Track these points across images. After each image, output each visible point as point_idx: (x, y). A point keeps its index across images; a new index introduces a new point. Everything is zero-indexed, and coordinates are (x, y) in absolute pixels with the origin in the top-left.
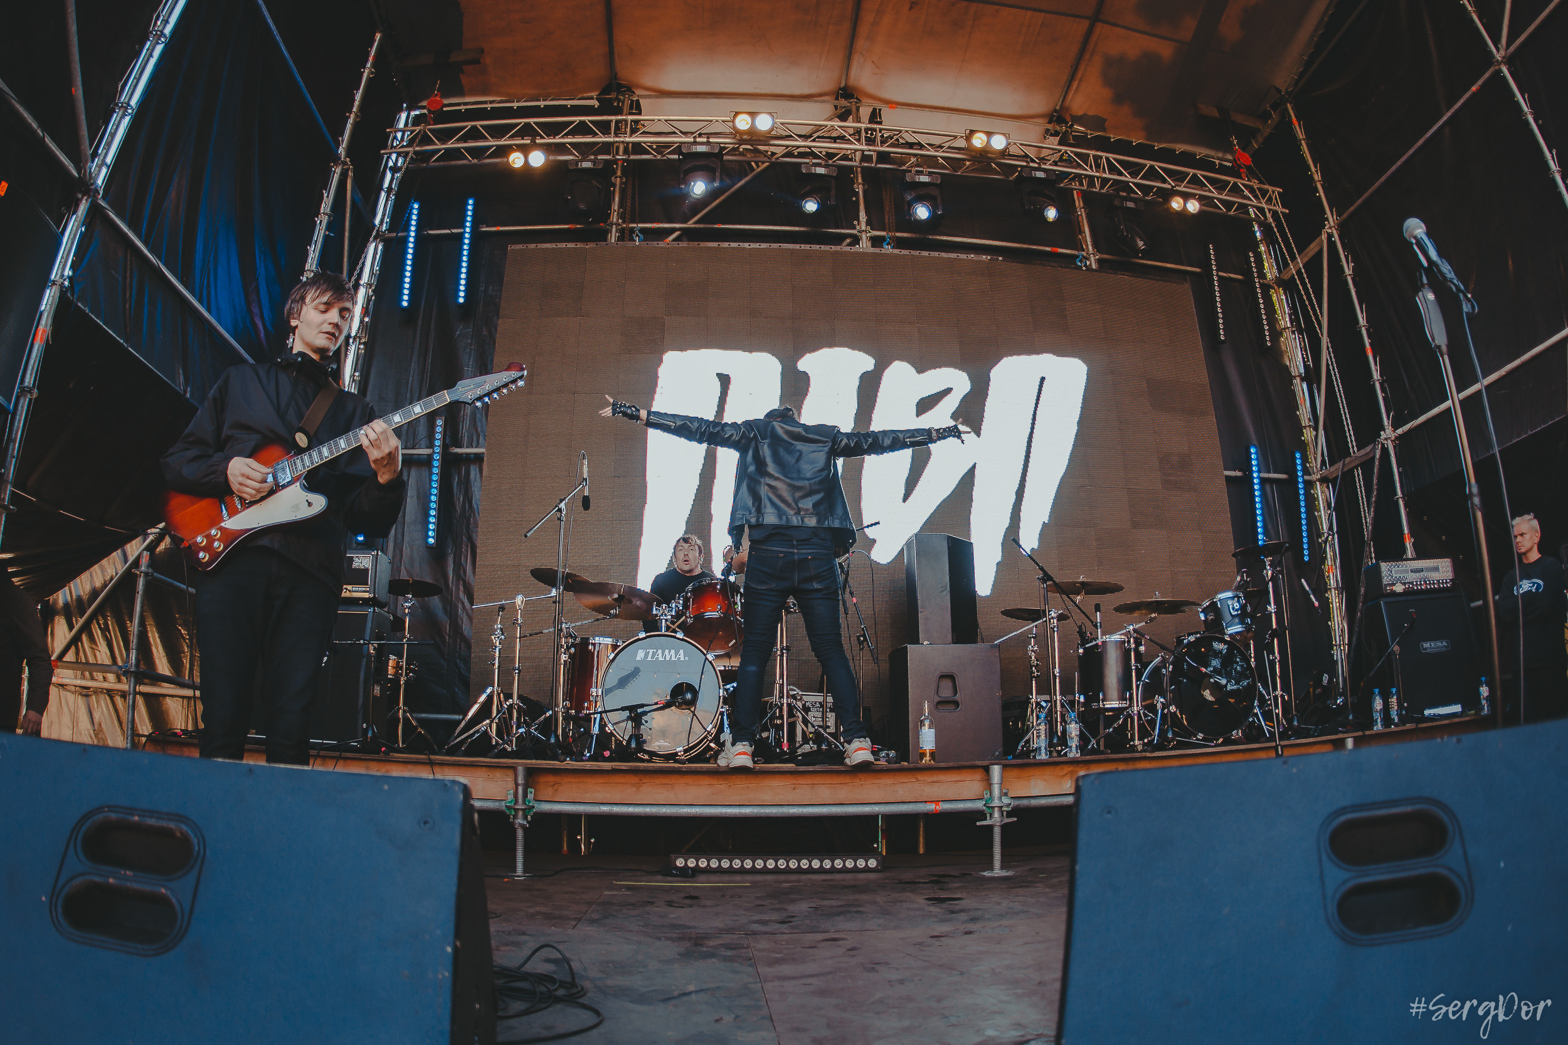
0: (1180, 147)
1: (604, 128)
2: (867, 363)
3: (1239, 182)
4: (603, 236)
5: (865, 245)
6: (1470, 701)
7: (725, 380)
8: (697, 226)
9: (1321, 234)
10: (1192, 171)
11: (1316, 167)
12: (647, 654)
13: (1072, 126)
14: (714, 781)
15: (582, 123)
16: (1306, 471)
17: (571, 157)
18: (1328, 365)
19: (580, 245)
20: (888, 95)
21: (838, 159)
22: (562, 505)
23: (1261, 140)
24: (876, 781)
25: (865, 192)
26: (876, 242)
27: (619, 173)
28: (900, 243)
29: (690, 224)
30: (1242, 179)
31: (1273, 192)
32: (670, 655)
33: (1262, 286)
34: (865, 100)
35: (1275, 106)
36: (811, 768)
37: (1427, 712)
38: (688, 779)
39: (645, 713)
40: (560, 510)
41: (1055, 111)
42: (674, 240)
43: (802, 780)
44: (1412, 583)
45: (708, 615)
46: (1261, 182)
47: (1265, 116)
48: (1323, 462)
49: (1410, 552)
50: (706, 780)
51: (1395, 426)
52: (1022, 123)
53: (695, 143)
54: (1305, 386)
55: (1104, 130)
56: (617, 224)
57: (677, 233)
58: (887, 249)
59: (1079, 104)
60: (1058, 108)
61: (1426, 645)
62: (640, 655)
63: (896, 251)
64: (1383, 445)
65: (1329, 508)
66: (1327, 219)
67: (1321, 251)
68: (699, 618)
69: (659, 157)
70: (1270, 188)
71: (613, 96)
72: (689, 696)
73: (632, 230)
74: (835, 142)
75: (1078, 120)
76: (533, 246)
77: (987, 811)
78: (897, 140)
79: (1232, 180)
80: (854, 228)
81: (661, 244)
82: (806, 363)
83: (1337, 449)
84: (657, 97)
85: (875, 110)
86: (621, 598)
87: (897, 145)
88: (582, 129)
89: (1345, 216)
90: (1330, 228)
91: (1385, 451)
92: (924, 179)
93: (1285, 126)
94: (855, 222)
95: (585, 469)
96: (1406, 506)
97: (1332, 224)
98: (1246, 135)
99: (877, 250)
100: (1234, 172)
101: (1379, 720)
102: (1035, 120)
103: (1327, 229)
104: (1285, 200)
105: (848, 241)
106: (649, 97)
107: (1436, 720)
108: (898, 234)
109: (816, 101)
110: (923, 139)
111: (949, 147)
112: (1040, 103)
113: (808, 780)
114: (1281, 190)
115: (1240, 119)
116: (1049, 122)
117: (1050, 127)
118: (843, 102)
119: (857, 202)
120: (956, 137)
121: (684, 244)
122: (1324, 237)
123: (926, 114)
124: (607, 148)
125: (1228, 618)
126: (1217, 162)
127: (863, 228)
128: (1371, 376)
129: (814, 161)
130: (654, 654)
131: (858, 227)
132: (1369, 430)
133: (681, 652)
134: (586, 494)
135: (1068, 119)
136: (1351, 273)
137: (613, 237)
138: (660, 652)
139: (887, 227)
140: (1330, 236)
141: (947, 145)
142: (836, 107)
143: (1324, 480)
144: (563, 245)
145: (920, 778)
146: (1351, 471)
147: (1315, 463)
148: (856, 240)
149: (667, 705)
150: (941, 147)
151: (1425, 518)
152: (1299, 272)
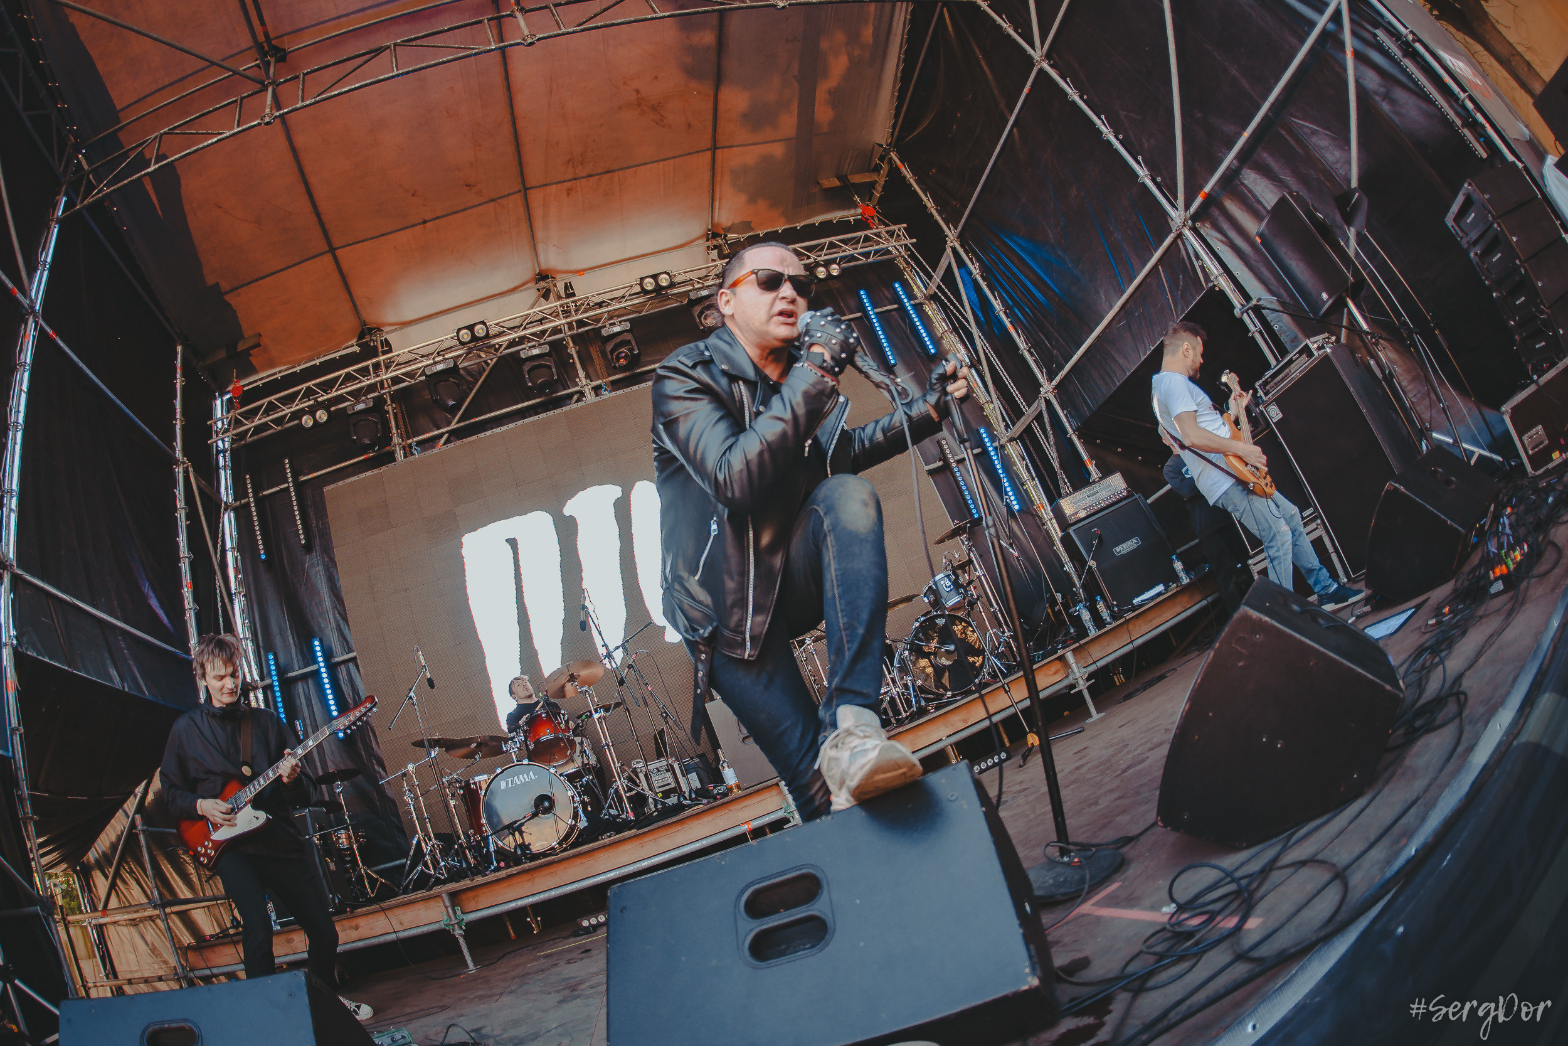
0: (817, 220)
1: (365, 372)
2: (616, 491)
3: (869, 233)
4: (390, 458)
5: (590, 397)
6: (1171, 577)
7: (513, 543)
8: (462, 424)
9: (945, 249)
10: (827, 240)
11: (927, 196)
12: (507, 783)
13: (726, 236)
14: (584, 860)
15: (348, 374)
16: (993, 438)
17: (348, 403)
18: (984, 350)
19: (376, 471)
20: (575, 267)
21: (548, 336)
22: (412, 694)
23: (880, 189)
24: (700, 821)
25: (577, 352)
26: (597, 390)
27: (389, 402)
28: (616, 385)
29: (453, 426)
30: (871, 229)
31: (899, 230)
32: (524, 778)
33: (914, 306)
34: (558, 276)
35: (882, 159)
36: (646, 829)
37: (1135, 601)
38: (565, 865)
39: (522, 824)
40: (411, 698)
41: (709, 230)
42: (444, 444)
43: (646, 839)
44: (1092, 505)
45: (543, 738)
46: (887, 225)
47: (877, 169)
48: (1007, 427)
49: (1095, 473)
50: (578, 861)
51: (1051, 379)
52: (686, 250)
53: (435, 363)
54: (973, 371)
55: (752, 229)
56: (399, 444)
57: (446, 436)
58: (606, 395)
59: (725, 216)
60: (710, 227)
61: (1118, 549)
62: (503, 785)
63: (613, 394)
64: (1045, 398)
65: (1024, 459)
66: (947, 236)
67: (950, 265)
68: (537, 743)
69: (413, 382)
70: (896, 228)
71: (367, 339)
72: (546, 804)
73: (410, 446)
74: (542, 324)
75: (729, 230)
76: (341, 483)
77: (788, 816)
78: (588, 304)
79: (862, 234)
80: (577, 385)
81: (435, 451)
82: (570, 508)
83: (1014, 412)
84: (401, 329)
85: (566, 284)
86: (479, 745)
87: (590, 309)
88: (349, 378)
89: (959, 228)
90: (951, 242)
91: (1048, 402)
92: (617, 329)
93: (894, 172)
94: (577, 380)
95: (422, 658)
96: (1079, 438)
97: (952, 238)
98: (866, 190)
99: (598, 399)
100: (862, 224)
101: (1091, 628)
102: (695, 243)
103: (949, 244)
104: (910, 233)
105: (576, 397)
106: (395, 330)
107: (1145, 604)
108: (611, 378)
109: (521, 291)
110: (605, 297)
111: (630, 295)
112: (697, 228)
113: (650, 837)
114: (905, 225)
115: (857, 179)
116: (708, 240)
117: (709, 243)
118: (542, 284)
119: (574, 363)
120: (631, 286)
121: (451, 445)
122: (949, 251)
123: (608, 270)
124: (372, 388)
125: (944, 594)
126: (852, 219)
127: (584, 383)
128: (1018, 348)
129: (530, 344)
130: (512, 781)
131: (580, 384)
132: (1031, 389)
133: (531, 773)
134: (429, 676)
135: (722, 232)
136: (978, 271)
137: (399, 454)
138: (516, 778)
139: (600, 375)
140: (954, 249)
141: (628, 294)
142: (538, 290)
143: (1011, 440)
144: (362, 476)
145: (731, 808)
146: (1029, 425)
147: (999, 427)
148: (582, 394)
149: (535, 815)
150: (623, 297)
151: (1098, 441)
152: (939, 287)
